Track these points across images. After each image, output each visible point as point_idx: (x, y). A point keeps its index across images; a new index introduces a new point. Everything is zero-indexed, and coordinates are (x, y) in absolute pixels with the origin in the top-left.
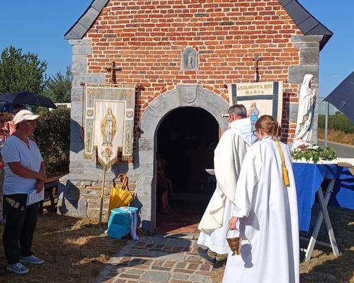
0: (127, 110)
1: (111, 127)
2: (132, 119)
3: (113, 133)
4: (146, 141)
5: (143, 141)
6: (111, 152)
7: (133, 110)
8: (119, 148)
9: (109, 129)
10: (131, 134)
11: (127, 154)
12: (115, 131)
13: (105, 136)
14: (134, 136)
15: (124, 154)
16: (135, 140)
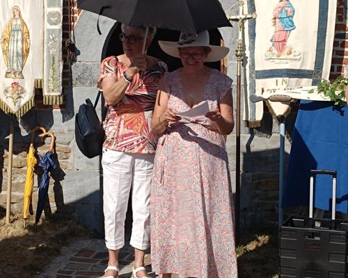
0: (48, 10)
1: (20, 43)
2: (59, 26)
3: (24, 54)
4: (86, 69)
5: (81, 68)
6: (22, 89)
7: (59, 10)
8: (36, 82)
9: (15, 46)
10: (59, 56)
11: (52, 92)
12: (28, 51)
13: (9, 60)
14: (64, 59)
15: (45, 93)
16: (65, 67)
